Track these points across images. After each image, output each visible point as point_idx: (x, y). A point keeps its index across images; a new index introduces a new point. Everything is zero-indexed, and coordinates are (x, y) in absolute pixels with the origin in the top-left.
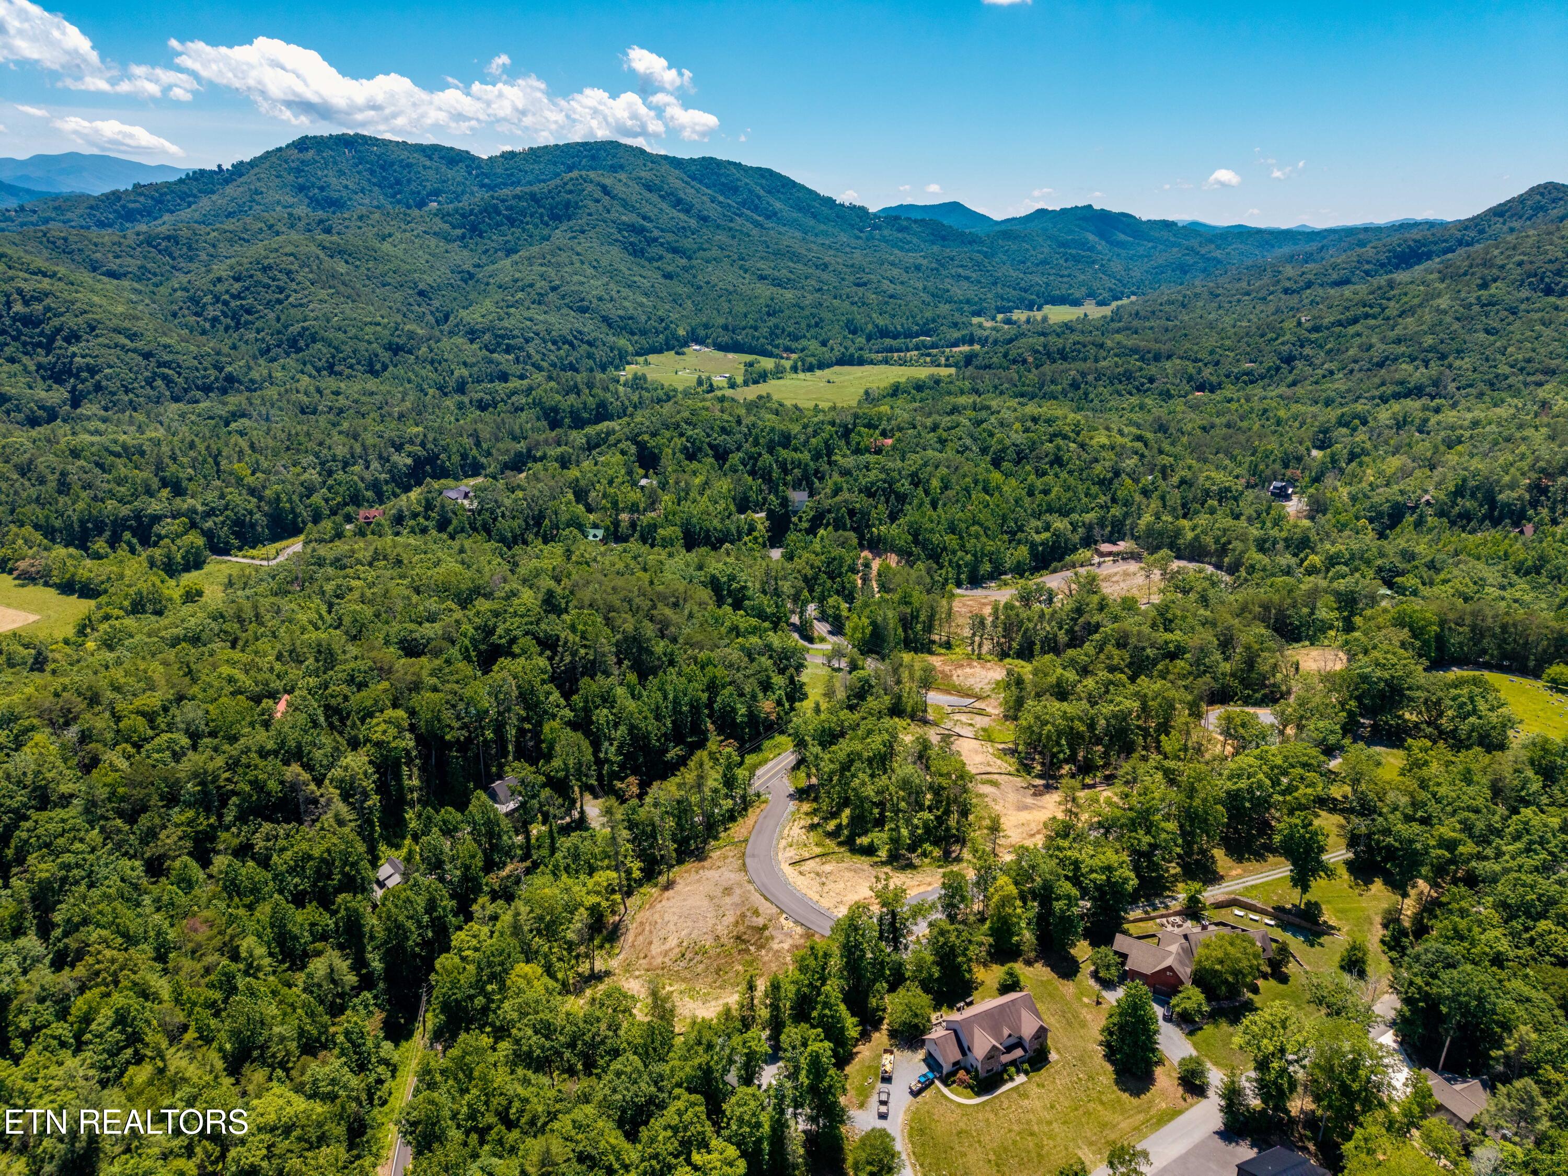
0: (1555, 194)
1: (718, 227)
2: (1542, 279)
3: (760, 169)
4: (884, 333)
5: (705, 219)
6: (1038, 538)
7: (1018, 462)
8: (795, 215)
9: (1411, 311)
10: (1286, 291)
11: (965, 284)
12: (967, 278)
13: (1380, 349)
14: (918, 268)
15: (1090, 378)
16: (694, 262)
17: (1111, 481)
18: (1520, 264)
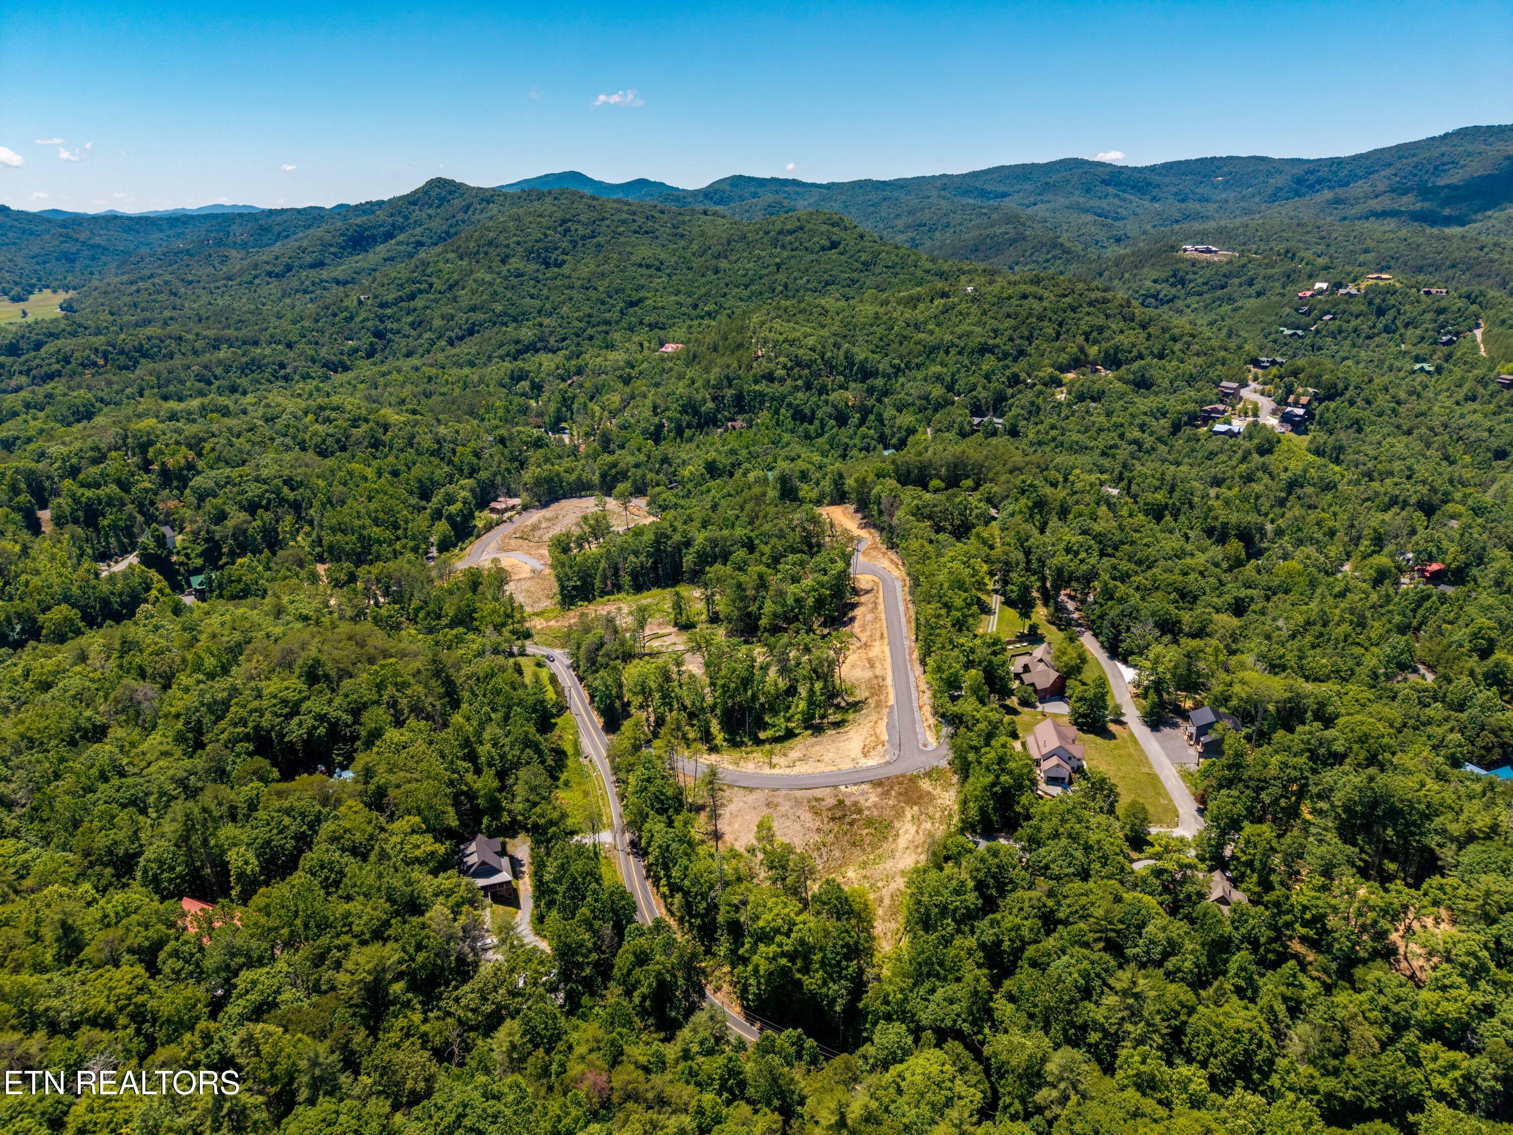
0: (448, 187)
2: (539, 255)
9: (459, 285)
13: (462, 318)
17: (440, 449)
18: (517, 243)
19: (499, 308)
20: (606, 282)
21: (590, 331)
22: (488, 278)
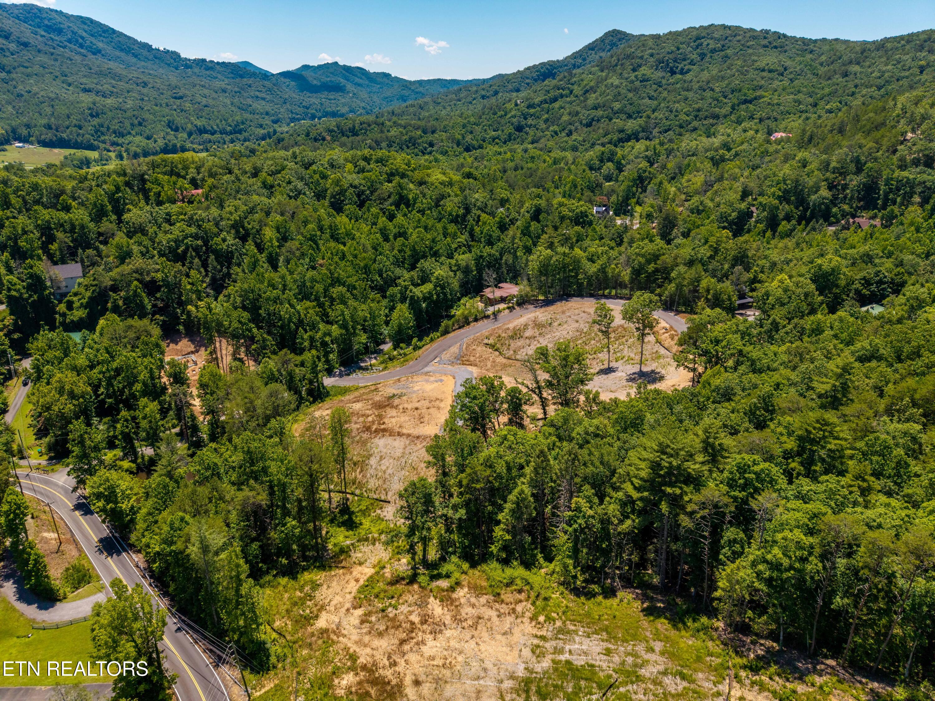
0: (619, 36)
1: (39, 51)
2: (668, 65)
3: (81, 17)
4: (202, 131)
5: (26, 45)
6: (418, 292)
7: (361, 206)
8: (118, 53)
9: (592, 90)
10: (483, 97)
11: (264, 103)
12: (264, 99)
13: (584, 115)
14: (224, 91)
15: (384, 145)
16: (14, 76)
17: (465, 215)
18: (652, 55)
19: (617, 106)
20: (724, 84)
21: (695, 124)
22: (617, 82)
